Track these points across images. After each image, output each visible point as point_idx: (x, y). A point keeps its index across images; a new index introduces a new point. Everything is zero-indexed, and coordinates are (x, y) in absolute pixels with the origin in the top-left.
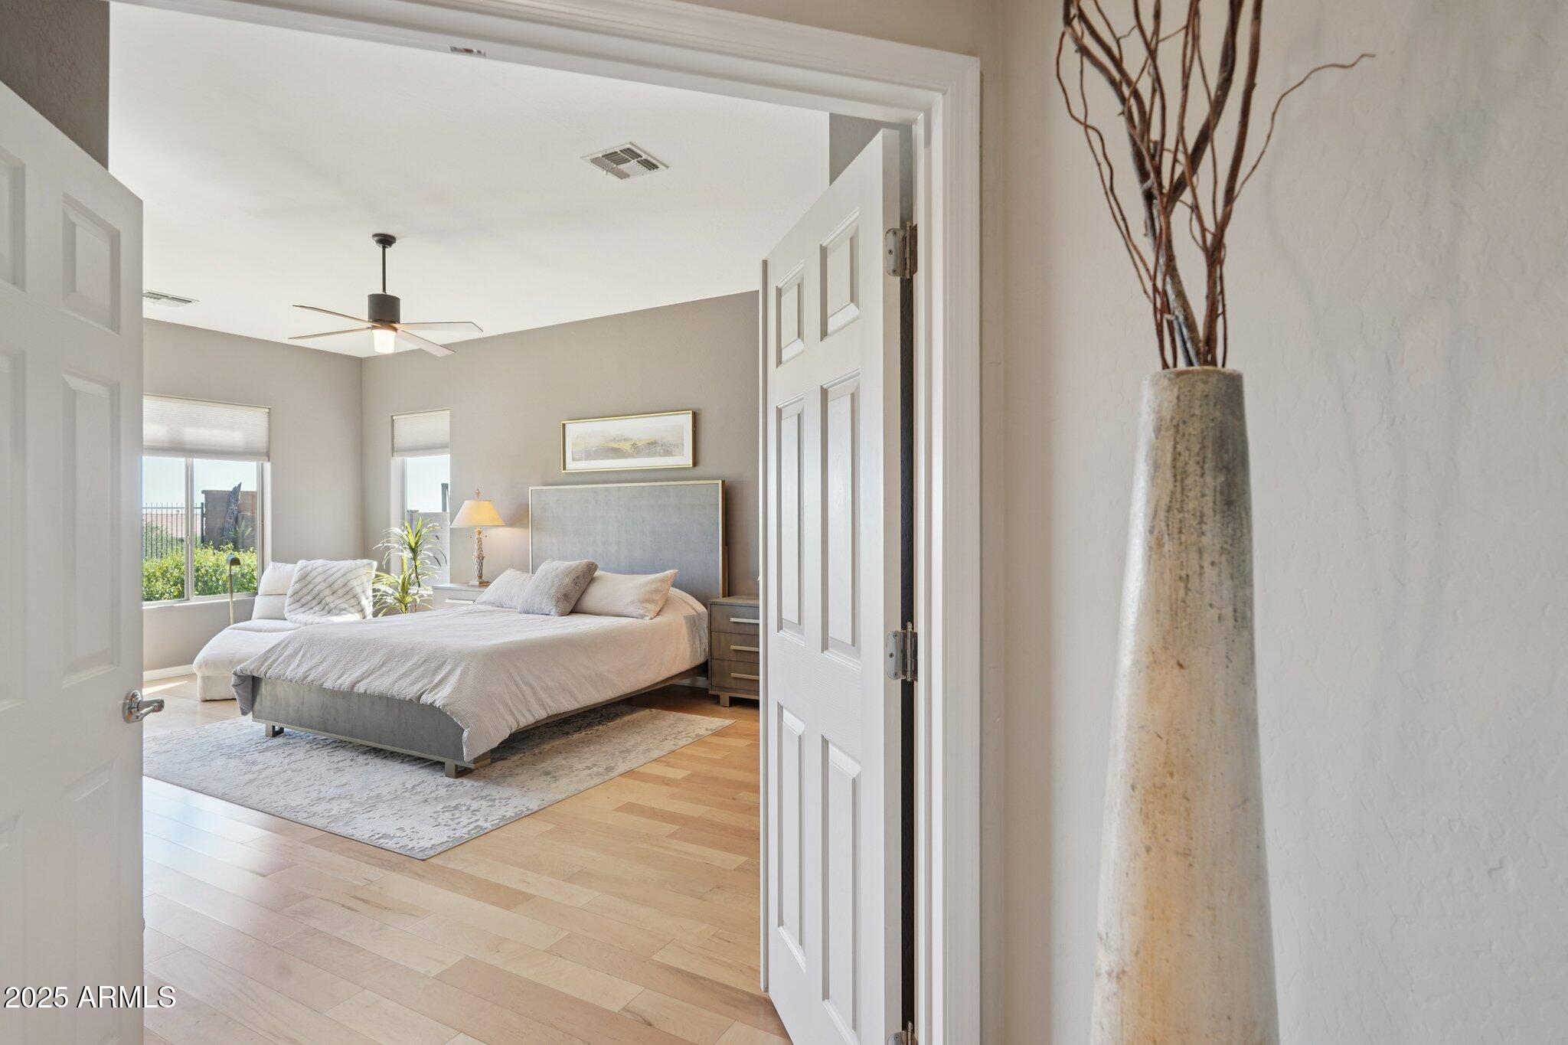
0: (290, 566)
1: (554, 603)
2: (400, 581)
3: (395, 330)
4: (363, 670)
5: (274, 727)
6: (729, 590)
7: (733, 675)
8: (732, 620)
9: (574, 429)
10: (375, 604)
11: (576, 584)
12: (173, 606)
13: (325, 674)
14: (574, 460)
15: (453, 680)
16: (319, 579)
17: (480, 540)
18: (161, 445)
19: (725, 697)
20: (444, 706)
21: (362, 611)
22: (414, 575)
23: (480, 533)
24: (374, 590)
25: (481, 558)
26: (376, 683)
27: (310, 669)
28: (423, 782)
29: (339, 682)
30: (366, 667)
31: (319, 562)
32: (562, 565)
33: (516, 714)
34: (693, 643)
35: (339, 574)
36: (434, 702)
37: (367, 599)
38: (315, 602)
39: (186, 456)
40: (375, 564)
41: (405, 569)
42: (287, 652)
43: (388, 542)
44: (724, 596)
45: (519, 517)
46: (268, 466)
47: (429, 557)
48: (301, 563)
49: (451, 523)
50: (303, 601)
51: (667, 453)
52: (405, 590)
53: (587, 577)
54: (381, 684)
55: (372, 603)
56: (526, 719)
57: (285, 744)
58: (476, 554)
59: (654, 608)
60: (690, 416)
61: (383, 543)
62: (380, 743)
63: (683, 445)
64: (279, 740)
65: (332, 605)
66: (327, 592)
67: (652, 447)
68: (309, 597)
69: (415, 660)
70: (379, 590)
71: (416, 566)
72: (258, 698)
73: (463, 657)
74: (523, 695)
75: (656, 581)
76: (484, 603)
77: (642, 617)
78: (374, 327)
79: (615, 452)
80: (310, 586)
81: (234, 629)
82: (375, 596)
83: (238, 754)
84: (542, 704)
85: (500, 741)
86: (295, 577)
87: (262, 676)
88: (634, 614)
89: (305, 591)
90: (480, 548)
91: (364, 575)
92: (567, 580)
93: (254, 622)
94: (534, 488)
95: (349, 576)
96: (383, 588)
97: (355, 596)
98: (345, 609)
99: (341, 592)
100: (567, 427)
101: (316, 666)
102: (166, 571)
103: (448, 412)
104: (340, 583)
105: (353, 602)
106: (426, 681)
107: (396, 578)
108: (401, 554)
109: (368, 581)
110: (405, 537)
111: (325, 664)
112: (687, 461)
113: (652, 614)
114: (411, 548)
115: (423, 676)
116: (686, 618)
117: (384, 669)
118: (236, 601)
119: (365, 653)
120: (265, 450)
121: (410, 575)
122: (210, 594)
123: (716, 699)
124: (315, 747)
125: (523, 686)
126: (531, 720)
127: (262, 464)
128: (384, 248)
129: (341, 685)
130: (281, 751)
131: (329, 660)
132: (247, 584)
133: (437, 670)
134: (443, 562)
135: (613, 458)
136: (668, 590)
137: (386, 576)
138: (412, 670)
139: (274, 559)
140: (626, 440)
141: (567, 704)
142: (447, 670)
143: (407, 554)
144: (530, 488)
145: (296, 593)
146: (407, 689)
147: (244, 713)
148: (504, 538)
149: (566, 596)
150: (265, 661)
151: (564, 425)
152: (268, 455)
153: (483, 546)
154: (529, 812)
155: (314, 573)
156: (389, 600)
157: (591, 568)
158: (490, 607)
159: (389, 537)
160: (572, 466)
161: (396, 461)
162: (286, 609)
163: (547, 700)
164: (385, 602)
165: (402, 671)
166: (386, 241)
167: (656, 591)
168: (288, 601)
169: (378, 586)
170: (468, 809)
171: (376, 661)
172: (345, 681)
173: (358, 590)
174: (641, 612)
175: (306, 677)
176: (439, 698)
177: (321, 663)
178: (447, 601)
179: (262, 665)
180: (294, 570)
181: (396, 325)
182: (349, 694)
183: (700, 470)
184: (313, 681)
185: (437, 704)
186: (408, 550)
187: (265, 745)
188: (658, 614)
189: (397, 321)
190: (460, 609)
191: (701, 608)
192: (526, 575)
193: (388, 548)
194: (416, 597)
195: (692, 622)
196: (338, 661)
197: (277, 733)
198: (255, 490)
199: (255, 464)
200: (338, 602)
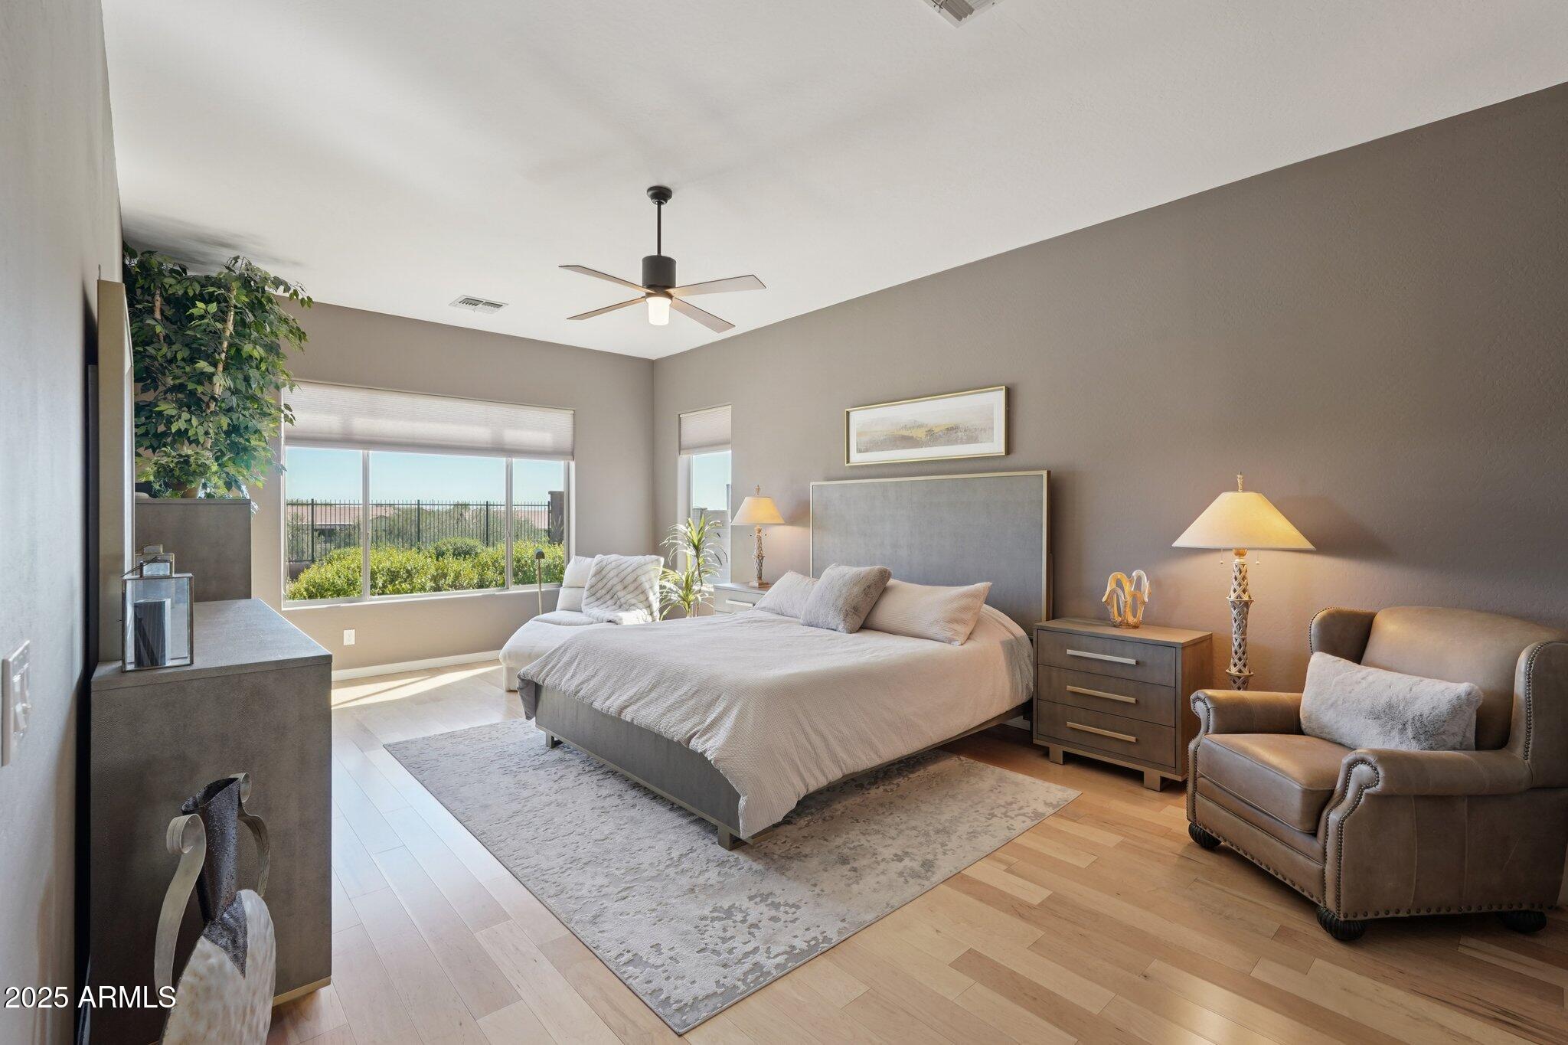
0: (589, 560)
1: (842, 617)
2: (684, 579)
3: (670, 296)
4: (631, 692)
5: (553, 738)
6: (1054, 612)
7: (1070, 724)
8: (1069, 652)
9: (859, 417)
10: (661, 600)
11: (866, 595)
12: (494, 595)
13: (596, 691)
14: (859, 451)
15: (729, 722)
16: (612, 574)
17: (760, 538)
18: (485, 446)
19: (1057, 751)
20: (716, 761)
21: (649, 607)
22: (697, 573)
23: (760, 531)
24: (662, 587)
25: (761, 558)
26: (643, 712)
27: (583, 683)
28: (692, 850)
29: (608, 703)
30: (635, 690)
31: (614, 557)
32: (851, 571)
33: (804, 774)
34: (1012, 675)
35: (629, 570)
36: (705, 751)
37: (654, 594)
38: (608, 596)
39: (507, 457)
40: (662, 560)
41: (689, 567)
42: (565, 659)
43: (675, 538)
44: (1048, 619)
45: (799, 514)
46: (573, 464)
47: (711, 554)
48: (598, 557)
49: (732, 519)
50: (598, 595)
51: (972, 439)
52: (688, 587)
53: (877, 589)
54: (646, 715)
55: (658, 600)
56: (817, 781)
57: (561, 760)
58: (755, 553)
59: (964, 630)
60: (1003, 393)
61: (669, 540)
62: (648, 780)
63: (993, 429)
64: (557, 753)
65: (623, 600)
66: (619, 587)
67: (951, 433)
68: (604, 591)
69: (685, 689)
70: (664, 587)
71: (699, 564)
72: (540, 703)
73: (740, 692)
74: (814, 749)
75: (965, 595)
76: (763, 609)
77: (950, 641)
78: (649, 295)
79: (908, 441)
80: (605, 581)
81: (537, 620)
82: (661, 593)
83: (514, 769)
84: (836, 761)
85: (784, 814)
86: (592, 571)
87: (541, 683)
88: (940, 637)
89: (600, 585)
90: (760, 547)
91: (653, 573)
92: (856, 590)
93: (557, 615)
94: (814, 483)
95: (639, 571)
96: (669, 585)
97: (643, 592)
98: (633, 605)
99: (631, 588)
100: (852, 415)
101: (588, 680)
102: (496, 561)
103: (730, 407)
104: (630, 579)
105: (642, 597)
106: (696, 719)
107: (680, 575)
108: (685, 551)
109: (656, 577)
110: (689, 534)
111: (595, 679)
112: (997, 446)
113: (962, 638)
114: (694, 546)
115: (694, 711)
116: (1003, 643)
117: (653, 695)
118: (546, 591)
119: (635, 671)
120: (570, 450)
121: (693, 573)
122: (529, 583)
123: (1045, 753)
124: (587, 769)
125: (813, 736)
126: (823, 782)
127: (569, 463)
128: (660, 204)
129: (609, 708)
130: (554, 770)
131: (602, 673)
132: (555, 574)
133: (710, 705)
134: (723, 560)
135: (904, 448)
136: (980, 607)
137: (672, 572)
138: (681, 702)
139: (577, 554)
140: (920, 426)
141: (866, 760)
142: (721, 708)
143: (691, 552)
144: (812, 484)
145: (592, 587)
146: (675, 728)
147: (528, 718)
148: (784, 537)
149: (856, 609)
150: (546, 665)
151: (848, 413)
152: (572, 454)
153: (763, 546)
154: (826, 946)
155: (609, 567)
156: (674, 597)
157: (884, 576)
158: (770, 614)
159: (676, 534)
160: (857, 458)
161: (683, 459)
162: (584, 602)
163: (842, 755)
164: (670, 599)
165: (672, 699)
166: (661, 195)
167: (965, 609)
168: (585, 594)
169: (664, 583)
170: (744, 921)
171: (645, 682)
172: (613, 704)
173: (647, 585)
174: (949, 634)
175: (577, 692)
176: (710, 746)
177: (593, 676)
178: (727, 602)
179: (542, 670)
180: (590, 564)
181: (671, 291)
182: (616, 720)
183: (1015, 459)
184: (583, 698)
185: (710, 756)
186: (692, 547)
187: (542, 758)
188: (968, 638)
189: (672, 286)
190: (740, 615)
191: (1019, 632)
192: (807, 578)
193: (675, 544)
194: (698, 596)
195: (1011, 649)
196: (608, 677)
197: (555, 744)
198: (563, 490)
199: (563, 462)
200: (629, 597)
